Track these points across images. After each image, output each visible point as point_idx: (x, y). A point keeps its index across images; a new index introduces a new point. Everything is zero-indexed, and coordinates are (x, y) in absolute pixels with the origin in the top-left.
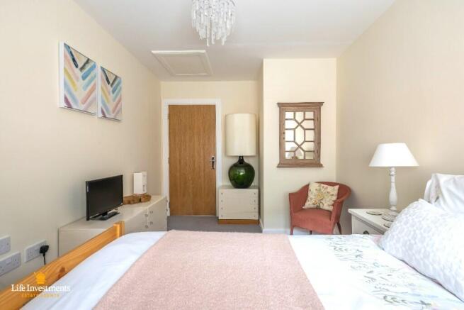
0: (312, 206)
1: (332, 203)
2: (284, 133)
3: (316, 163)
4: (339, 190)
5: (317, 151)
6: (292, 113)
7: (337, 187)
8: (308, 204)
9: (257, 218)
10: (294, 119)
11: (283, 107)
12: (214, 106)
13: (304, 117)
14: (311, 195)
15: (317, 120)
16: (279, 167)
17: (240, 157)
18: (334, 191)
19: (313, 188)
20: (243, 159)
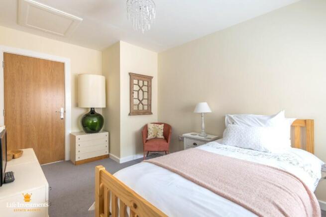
0: (153, 137)
1: (162, 134)
2: (133, 93)
3: (149, 112)
4: (164, 126)
5: (149, 105)
6: (137, 81)
7: (163, 125)
8: (150, 137)
9: (108, 153)
10: (138, 85)
11: (132, 76)
12: (63, 64)
13: (143, 84)
14: (150, 131)
15: (149, 86)
16: (129, 115)
17: (92, 108)
18: (162, 127)
19: (151, 127)
20: (94, 111)
